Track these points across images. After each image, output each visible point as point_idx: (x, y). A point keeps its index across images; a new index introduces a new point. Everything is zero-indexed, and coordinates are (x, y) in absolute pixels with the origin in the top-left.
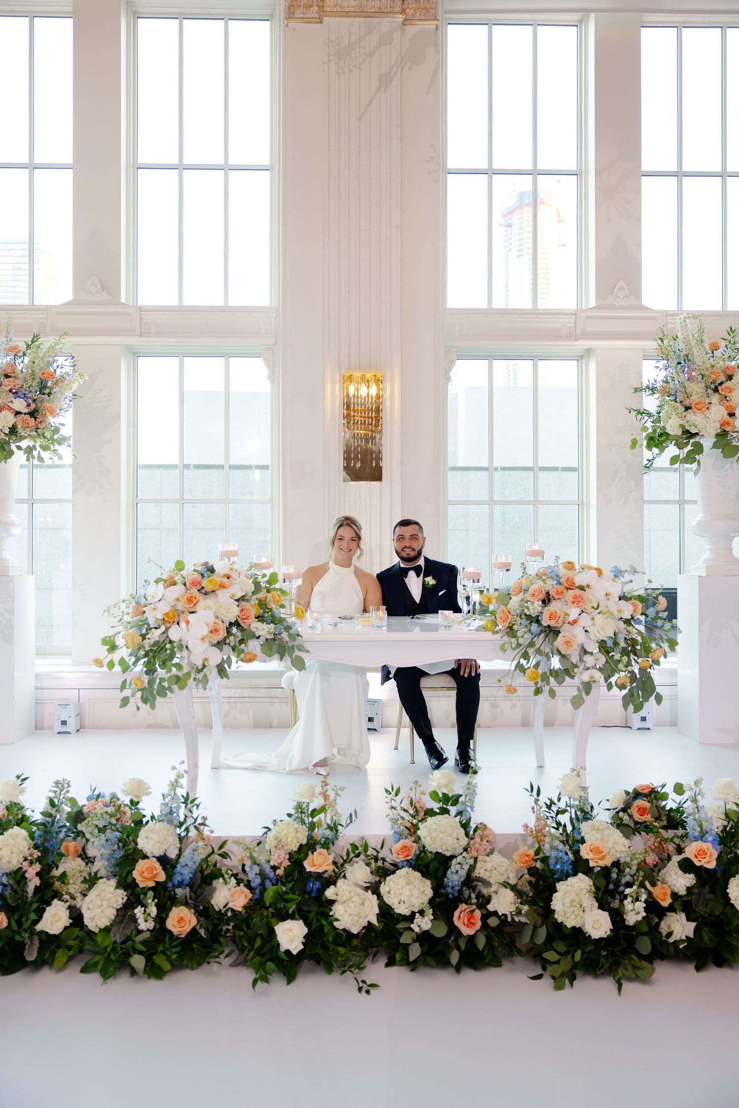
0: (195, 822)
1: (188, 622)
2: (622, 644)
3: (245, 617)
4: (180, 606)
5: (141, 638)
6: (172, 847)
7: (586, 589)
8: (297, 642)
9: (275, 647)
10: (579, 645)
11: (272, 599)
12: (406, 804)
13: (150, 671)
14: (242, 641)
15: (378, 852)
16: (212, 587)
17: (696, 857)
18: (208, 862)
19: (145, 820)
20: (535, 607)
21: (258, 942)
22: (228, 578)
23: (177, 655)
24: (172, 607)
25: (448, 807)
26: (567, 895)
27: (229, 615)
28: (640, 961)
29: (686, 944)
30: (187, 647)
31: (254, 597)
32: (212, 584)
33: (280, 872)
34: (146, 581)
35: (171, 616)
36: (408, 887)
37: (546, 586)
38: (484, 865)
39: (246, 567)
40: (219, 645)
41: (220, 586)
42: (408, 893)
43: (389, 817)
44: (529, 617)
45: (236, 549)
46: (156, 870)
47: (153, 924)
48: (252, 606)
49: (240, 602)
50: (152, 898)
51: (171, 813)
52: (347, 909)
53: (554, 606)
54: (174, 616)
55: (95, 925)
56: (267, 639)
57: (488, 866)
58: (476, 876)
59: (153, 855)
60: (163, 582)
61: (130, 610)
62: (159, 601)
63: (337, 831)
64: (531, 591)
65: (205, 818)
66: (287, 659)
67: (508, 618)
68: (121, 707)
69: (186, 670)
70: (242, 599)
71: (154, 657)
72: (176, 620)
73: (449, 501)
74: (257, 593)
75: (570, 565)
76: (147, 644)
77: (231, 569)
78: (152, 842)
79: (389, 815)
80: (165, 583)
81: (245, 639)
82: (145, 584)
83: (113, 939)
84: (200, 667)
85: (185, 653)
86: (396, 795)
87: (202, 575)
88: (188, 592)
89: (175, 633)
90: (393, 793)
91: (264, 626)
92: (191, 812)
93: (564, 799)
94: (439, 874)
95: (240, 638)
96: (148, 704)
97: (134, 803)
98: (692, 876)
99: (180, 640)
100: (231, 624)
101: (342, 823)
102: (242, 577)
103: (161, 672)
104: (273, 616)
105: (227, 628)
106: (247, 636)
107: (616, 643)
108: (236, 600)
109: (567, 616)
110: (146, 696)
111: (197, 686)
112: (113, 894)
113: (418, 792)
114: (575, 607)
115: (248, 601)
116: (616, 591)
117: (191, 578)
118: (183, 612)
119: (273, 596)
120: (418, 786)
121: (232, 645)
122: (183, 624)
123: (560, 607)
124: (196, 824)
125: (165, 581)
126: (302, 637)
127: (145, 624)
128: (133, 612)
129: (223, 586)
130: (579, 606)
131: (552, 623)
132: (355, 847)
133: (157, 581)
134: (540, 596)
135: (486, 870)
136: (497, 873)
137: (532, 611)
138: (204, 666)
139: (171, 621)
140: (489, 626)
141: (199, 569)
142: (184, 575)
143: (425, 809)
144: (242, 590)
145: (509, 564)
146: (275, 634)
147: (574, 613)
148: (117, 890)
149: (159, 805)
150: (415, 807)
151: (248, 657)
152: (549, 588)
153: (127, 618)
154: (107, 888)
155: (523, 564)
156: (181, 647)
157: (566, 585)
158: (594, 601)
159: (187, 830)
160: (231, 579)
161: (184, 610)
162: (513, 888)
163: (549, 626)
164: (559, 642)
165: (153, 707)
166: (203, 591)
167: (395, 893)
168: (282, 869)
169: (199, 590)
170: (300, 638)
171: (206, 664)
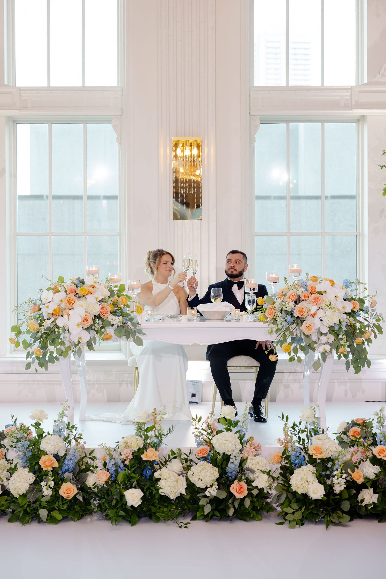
0: (74, 437)
1: (69, 315)
2: (344, 328)
3: (104, 312)
4: (63, 305)
5: (39, 325)
6: (62, 449)
7: (323, 294)
8: (137, 328)
9: (123, 331)
10: (316, 329)
11: (121, 301)
12: (205, 426)
13: (44, 347)
14: (103, 327)
15: (188, 456)
16: (83, 293)
17: (378, 454)
18: (83, 462)
19: (44, 435)
20: (290, 306)
21: (114, 502)
22: (93, 288)
23: (62, 337)
24: (58, 305)
25: (231, 428)
26: (299, 475)
27: (94, 311)
28: (343, 514)
29: (372, 506)
30: (68, 331)
31: (110, 299)
32: (83, 291)
33: (127, 462)
34: (40, 290)
35: (58, 311)
36: (204, 471)
37: (298, 292)
38: (252, 461)
39: (105, 281)
40: (87, 329)
41: (88, 292)
42: (203, 474)
43: (194, 434)
44: (286, 311)
45: (97, 269)
46: (53, 461)
47: (51, 492)
48: (108, 305)
49: (101, 303)
50: (51, 476)
51: (60, 431)
52: (167, 483)
53: (302, 305)
54: (59, 311)
55: (17, 492)
56: (118, 326)
57: (254, 462)
58: (246, 468)
59: (51, 453)
60: (52, 290)
61: (30, 309)
62: (50, 302)
63: (161, 438)
64: (288, 295)
65: (81, 435)
66: (131, 338)
67: (272, 312)
68: (26, 369)
69: (67, 344)
70: (102, 301)
71: (46, 338)
72: (61, 314)
73: (255, 233)
74: (111, 297)
75: (315, 279)
76: (43, 329)
77: (95, 282)
78: (50, 445)
79: (194, 433)
80: (53, 291)
81: (105, 326)
82: (39, 292)
83: (28, 500)
84: (77, 343)
85: (67, 334)
86: (199, 421)
87: (76, 285)
88: (68, 296)
89: (60, 322)
90: (197, 420)
91: (117, 318)
92: (72, 432)
93: (303, 423)
94: (224, 466)
95: (101, 326)
96: (43, 367)
97: (37, 425)
98: (378, 467)
99: (63, 326)
100: (95, 316)
101: (165, 434)
102: (102, 286)
103: (51, 348)
104: (122, 312)
105: (93, 319)
106: (106, 324)
107: (340, 328)
108: (98, 301)
109: (310, 311)
110: (42, 362)
111: (74, 355)
112: (27, 475)
113: (213, 420)
114: (315, 305)
115: (106, 302)
116: (342, 295)
117: (70, 287)
118: (65, 309)
119: (122, 299)
120: (212, 416)
121: (96, 329)
122: (66, 316)
123: (306, 305)
124: (76, 438)
125: (53, 289)
126: (140, 325)
127: (40, 317)
128: (32, 310)
129: (90, 293)
130: (317, 304)
131: (300, 315)
132: (173, 453)
133: (48, 290)
134: (293, 299)
135: (253, 464)
136: (259, 466)
137: (288, 308)
138: (79, 342)
139: (58, 315)
140: (262, 318)
141: (75, 281)
142: (65, 286)
143: (217, 430)
144: (102, 295)
145: (278, 279)
146: (123, 323)
147: (314, 309)
148: (29, 473)
149: (53, 426)
150: (211, 428)
151: (107, 337)
152: (300, 293)
153: (29, 314)
154: (23, 472)
155: (285, 278)
156: (64, 331)
157: (311, 291)
158: (327, 301)
159: (70, 442)
160: (95, 288)
161: (66, 307)
162: (268, 473)
163: (298, 317)
164: (304, 327)
165: (46, 369)
166: (77, 296)
167: (196, 475)
168: (129, 460)
169: (75, 295)
170: (139, 325)
171: (80, 341)
